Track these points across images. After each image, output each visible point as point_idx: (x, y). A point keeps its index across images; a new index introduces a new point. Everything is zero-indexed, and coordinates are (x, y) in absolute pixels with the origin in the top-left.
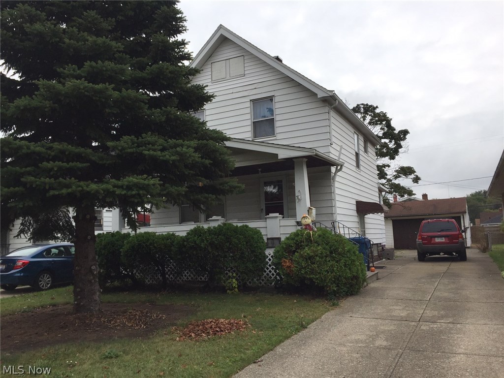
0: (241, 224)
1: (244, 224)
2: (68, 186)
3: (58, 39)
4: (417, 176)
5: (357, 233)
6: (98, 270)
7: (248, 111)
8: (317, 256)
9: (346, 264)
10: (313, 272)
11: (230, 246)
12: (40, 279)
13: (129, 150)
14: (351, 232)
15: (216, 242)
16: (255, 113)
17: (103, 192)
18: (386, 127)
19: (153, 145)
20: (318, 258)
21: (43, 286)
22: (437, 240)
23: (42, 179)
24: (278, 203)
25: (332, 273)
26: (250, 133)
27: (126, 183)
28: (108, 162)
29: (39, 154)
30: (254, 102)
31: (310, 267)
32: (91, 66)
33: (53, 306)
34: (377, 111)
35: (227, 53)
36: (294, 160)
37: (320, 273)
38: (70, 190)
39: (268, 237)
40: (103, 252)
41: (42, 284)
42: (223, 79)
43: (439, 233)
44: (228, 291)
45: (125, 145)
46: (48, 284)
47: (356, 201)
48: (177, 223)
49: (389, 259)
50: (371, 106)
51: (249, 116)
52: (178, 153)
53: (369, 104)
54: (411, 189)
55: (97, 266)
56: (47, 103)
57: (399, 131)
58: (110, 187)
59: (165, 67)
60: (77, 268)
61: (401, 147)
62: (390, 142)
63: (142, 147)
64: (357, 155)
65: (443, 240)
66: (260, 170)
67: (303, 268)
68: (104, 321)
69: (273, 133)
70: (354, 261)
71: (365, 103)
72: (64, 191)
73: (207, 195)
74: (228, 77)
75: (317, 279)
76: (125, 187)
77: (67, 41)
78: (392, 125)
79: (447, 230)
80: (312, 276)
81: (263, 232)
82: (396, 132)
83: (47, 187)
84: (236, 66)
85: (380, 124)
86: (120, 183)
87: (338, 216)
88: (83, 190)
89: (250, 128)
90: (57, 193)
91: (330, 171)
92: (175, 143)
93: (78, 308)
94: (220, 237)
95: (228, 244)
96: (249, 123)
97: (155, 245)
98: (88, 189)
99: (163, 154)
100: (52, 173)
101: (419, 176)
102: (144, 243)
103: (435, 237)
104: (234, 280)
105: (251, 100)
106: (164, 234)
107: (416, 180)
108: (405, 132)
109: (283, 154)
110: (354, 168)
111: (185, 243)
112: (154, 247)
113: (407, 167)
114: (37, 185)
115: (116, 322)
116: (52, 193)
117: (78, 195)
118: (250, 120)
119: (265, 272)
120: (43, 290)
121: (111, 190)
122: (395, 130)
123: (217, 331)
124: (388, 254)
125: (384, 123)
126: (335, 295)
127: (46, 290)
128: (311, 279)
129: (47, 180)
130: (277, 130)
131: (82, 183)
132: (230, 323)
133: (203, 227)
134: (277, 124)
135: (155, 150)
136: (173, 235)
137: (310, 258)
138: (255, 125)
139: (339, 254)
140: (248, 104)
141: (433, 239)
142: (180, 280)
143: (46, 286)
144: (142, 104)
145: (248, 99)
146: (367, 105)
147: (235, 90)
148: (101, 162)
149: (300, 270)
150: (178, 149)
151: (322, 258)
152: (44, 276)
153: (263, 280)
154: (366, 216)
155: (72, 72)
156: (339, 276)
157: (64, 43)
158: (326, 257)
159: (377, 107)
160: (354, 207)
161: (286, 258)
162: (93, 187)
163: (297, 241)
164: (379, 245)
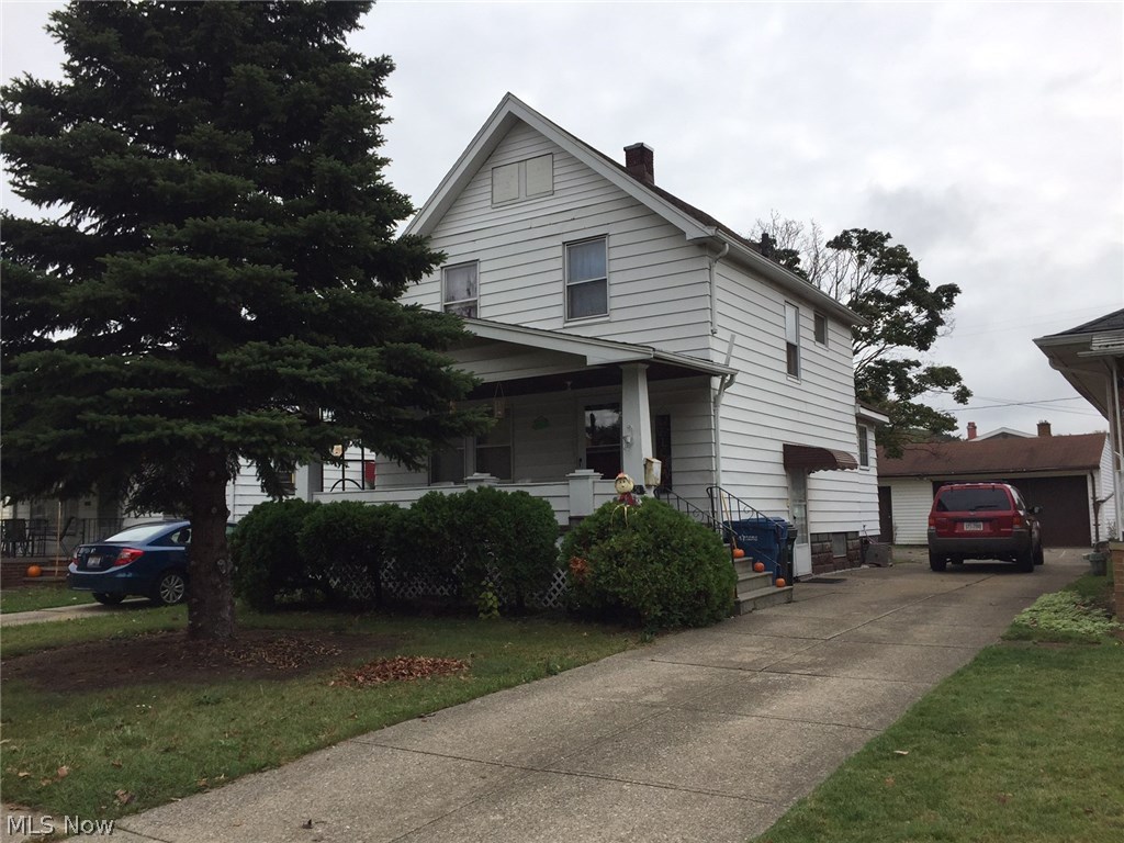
0: (514, 490)
1: (520, 489)
2: (150, 427)
3: (146, 180)
4: (964, 388)
5: (753, 510)
6: (231, 566)
7: (558, 264)
8: (628, 552)
9: (683, 567)
10: (618, 581)
11: (485, 531)
12: (163, 584)
13: (253, 367)
14: (742, 507)
15: (458, 522)
16: (571, 270)
17: (202, 438)
18: (908, 278)
19: (296, 356)
20: (630, 556)
21: (168, 598)
22: (968, 527)
23: (110, 417)
24: (611, 448)
25: (654, 583)
26: (561, 308)
27: (241, 423)
28: (220, 386)
29: (106, 374)
30: (570, 245)
31: (614, 573)
32: (197, 226)
33: (169, 631)
34: (889, 244)
35: (520, 149)
36: (621, 367)
37: (631, 584)
38: (152, 434)
39: (572, 515)
40: (266, 536)
41: (166, 593)
42: (514, 201)
43: (972, 513)
44: (481, 615)
45: (246, 358)
46: (178, 594)
47: (784, 445)
48: (422, 484)
49: (879, 566)
50: (874, 234)
51: (558, 275)
52: (338, 369)
53: (870, 230)
54: (952, 416)
55: (229, 561)
56: (119, 293)
57: (939, 289)
58: (214, 428)
59: (329, 218)
60: (193, 563)
61: (941, 322)
62: (919, 311)
63: (277, 360)
64: (792, 350)
65: (980, 527)
66: (569, 383)
67: (603, 575)
68: (229, 654)
69: (602, 309)
70: (701, 563)
71: (862, 229)
72: (143, 436)
73: (412, 439)
74: (523, 197)
75: (625, 595)
76: (239, 430)
77: (160, 181)
78: (921, 276)
79: (989, 507)
80: (617, 589)
81: (555, 505)
82: (932, 289)
83: (117, 429)
84: (538, 175)
85: (896, 273)
86: (233, 422)
87: (722, 475)
88: (173, 434)
89: (560, 299)
90: (132, 438)
91: (708, 385)
92: (339, 353)
93: (194, 632)
94: (467, 512)
95: (480, 528)
96: (559, 288)
97: (357, 526)
98: (180, 433)
99: (313, 371)
100: (125, 407)
101: (968, 388)
102: (337, 521)
103: (963, 520)
104: (490, 595)
105: (564, 243)
106: (378, 504)
107: (963, 396)
108: (951, 291)
109: (596, 357)
110: (783, 378)
111: (406, 523)
112: (355, 529)
113: (943, 369)
114: (102, 426)
115: (249, 656)
116: (124, 439)
117: (167, 441)
118: (561, 283)
119: (555, 581)
120: (166, 605)
121: (217, 434)
122: (928, 285)
123: (403, 675)
124: (877, 555)
125: (904, 270)
126: (660, 626)
127: (172, 604)
128: (616, 595)
129: (116, 418)
130: (612, 304)
131: (172, 423)
132: (434, 665)
133: (441, 493)
134: (612, 291)
135: (298, 367)
136: (395, 507)
137: (615, 557)
138: (572, 292)
139: (673, 549)
140: (559, 251)
141: (959, 525)
142: (414, 594)
143: (174, 598)
144: (284, 285)
145: (558, 241)
146: (865, 231)
147: (535, 223)
148: (208, 387)
149: (598, 578)
150: (340, 363)
151: (638, 555)
152: (170, 580)
153: (550, 597)
154: (812, 475)
155: (165, 235)
156: (669, 590)
157: (156, 185)
158: (646, 554)
159: (888, 236)
160: (779, 458)
161: (578, 555)
162: (189, 429)
163: (601, 523)
164: (850, 536)
